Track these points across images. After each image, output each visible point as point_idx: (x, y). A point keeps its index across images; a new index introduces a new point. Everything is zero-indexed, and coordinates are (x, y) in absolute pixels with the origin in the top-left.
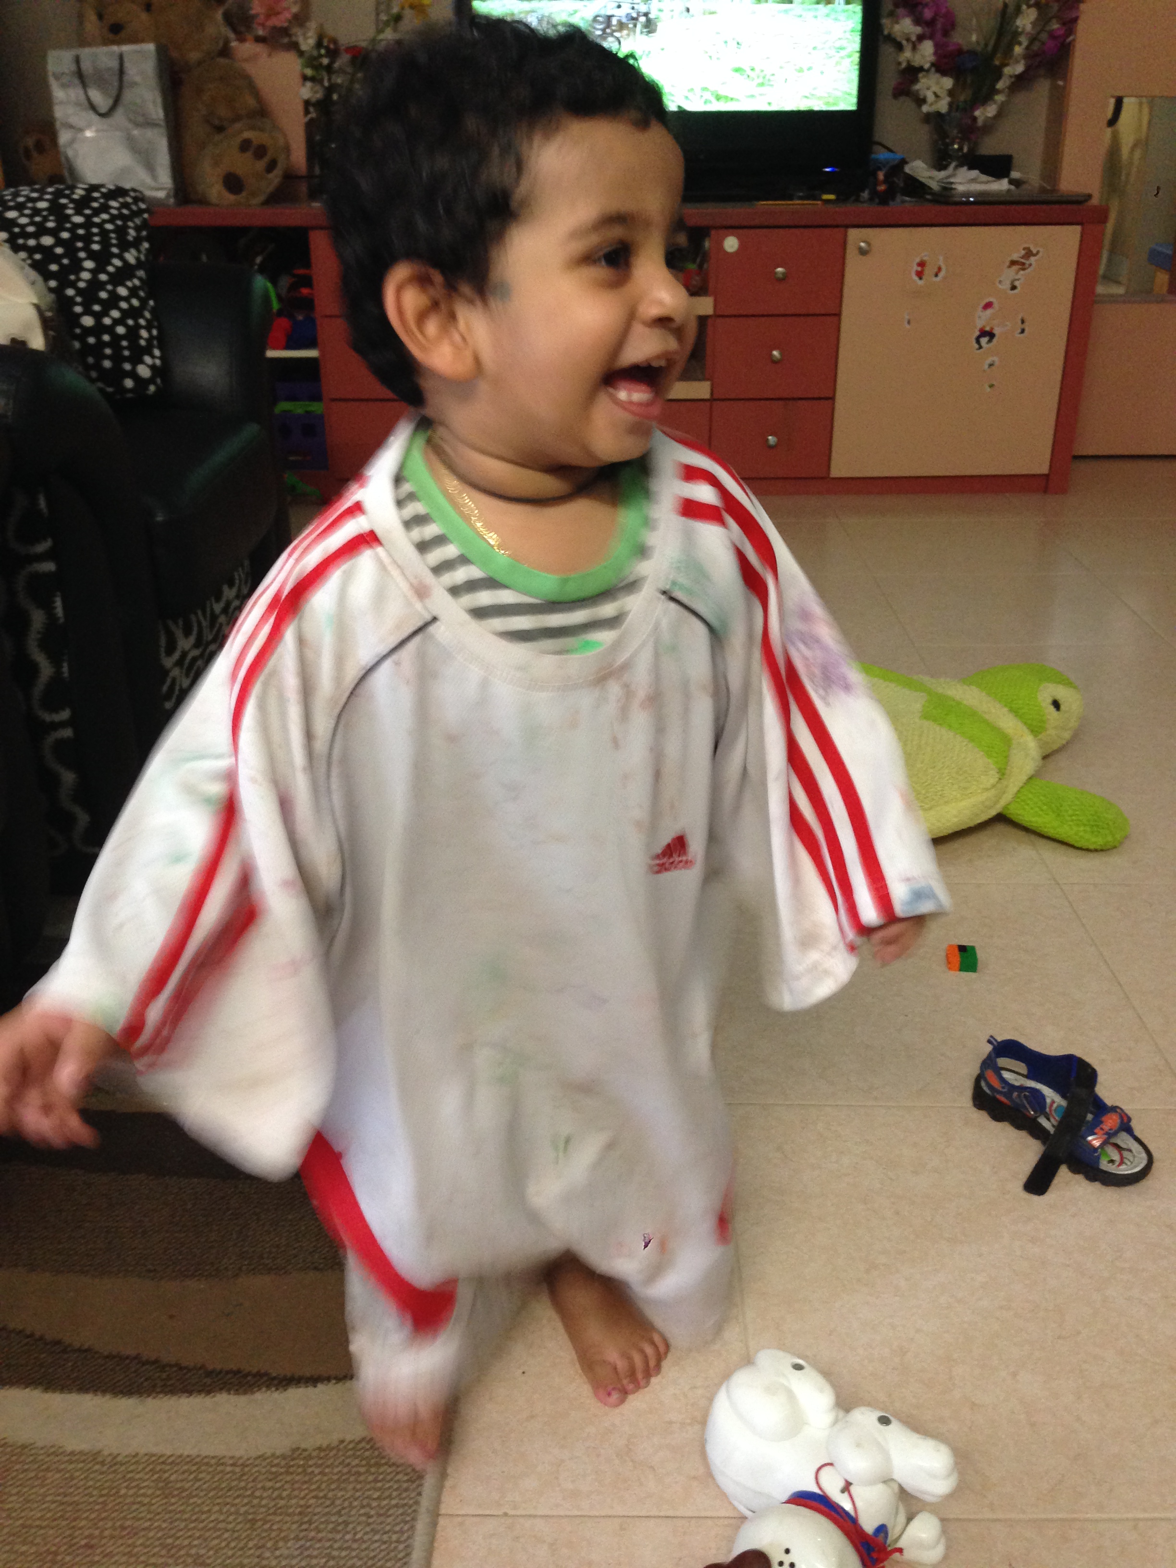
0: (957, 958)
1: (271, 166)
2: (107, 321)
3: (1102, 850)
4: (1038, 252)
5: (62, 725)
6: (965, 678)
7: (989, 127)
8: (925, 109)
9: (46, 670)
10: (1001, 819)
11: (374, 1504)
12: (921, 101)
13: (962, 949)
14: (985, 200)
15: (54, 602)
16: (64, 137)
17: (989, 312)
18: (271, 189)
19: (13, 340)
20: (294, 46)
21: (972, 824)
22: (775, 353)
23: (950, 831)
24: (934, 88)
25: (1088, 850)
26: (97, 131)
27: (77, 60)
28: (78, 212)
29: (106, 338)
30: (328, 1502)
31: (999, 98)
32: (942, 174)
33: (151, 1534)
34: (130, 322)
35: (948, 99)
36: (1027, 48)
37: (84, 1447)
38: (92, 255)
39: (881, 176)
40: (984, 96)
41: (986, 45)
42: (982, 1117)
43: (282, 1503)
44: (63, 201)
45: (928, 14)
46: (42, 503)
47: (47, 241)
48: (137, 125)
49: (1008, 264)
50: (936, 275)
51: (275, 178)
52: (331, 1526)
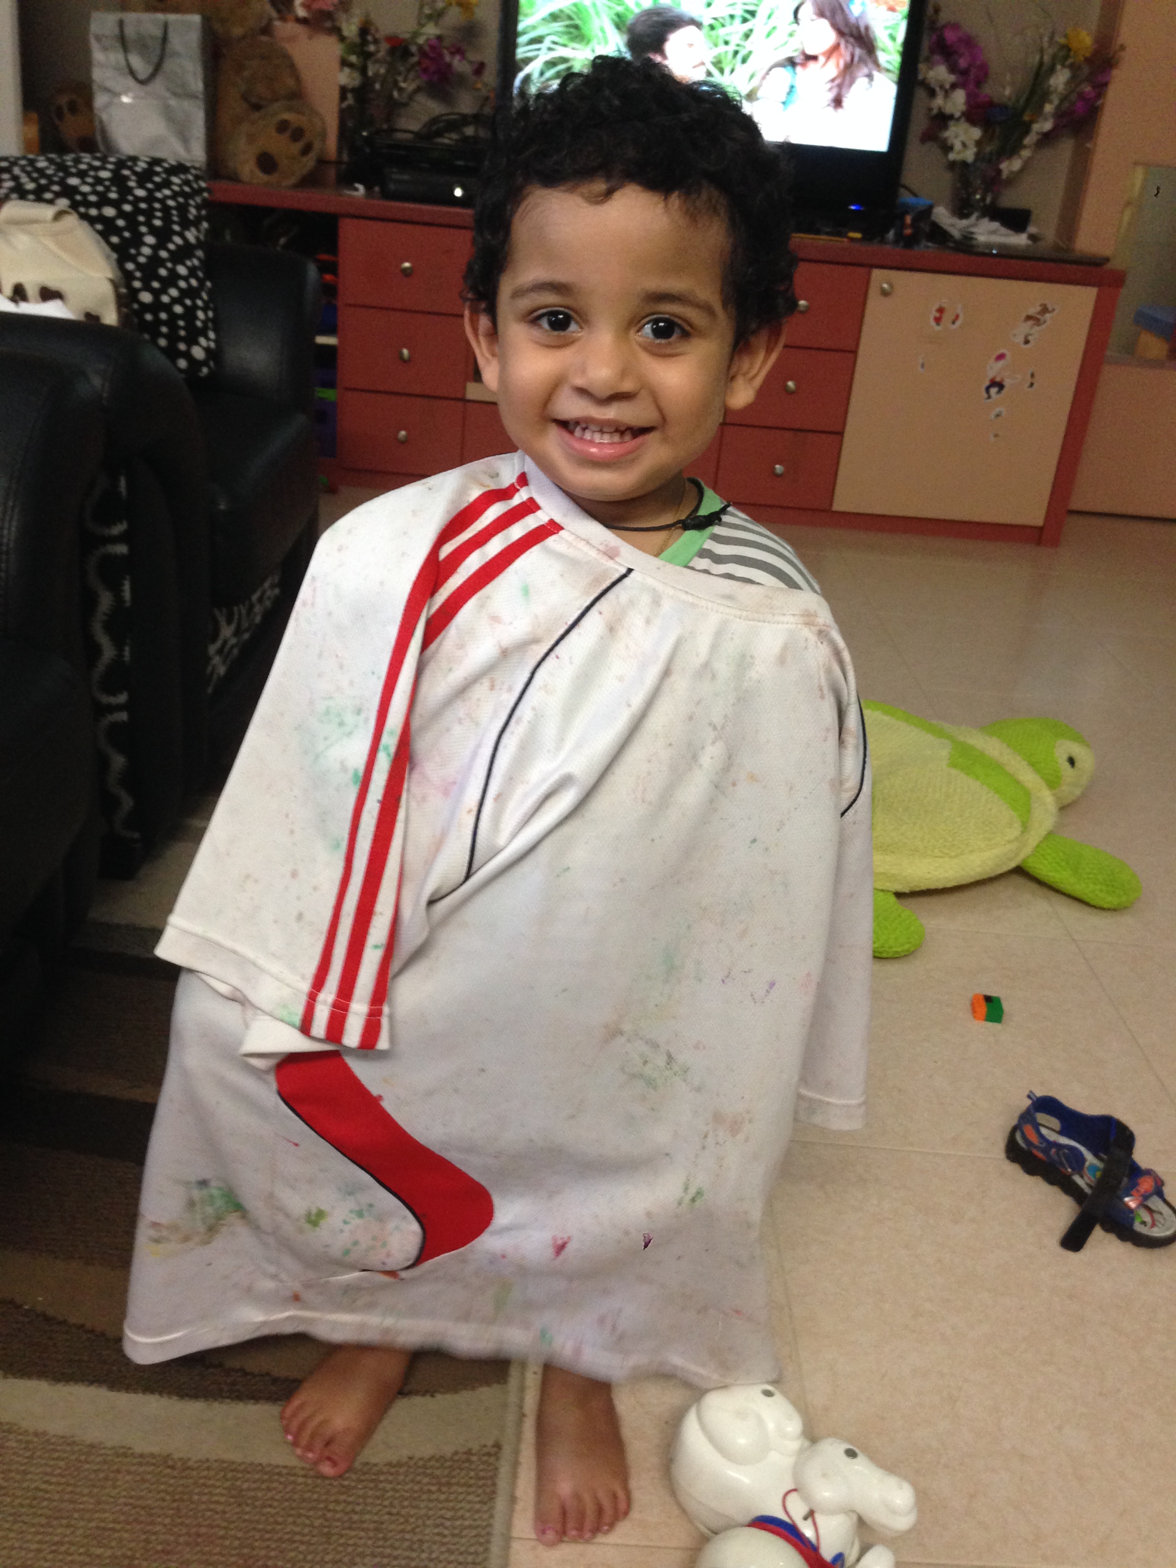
0: (983, 1008)
1: (307, 150)
2: (165, 299)
3: (1115, 910)
4: (1054, 310)
5: (119, 708)
6: (987, 726)
7: (1013, 180)
8: (952, 156)
9: (108, 652)
10: (1020, 871)
11: (448, 1523)
12: (947, 148)
13: (988, 999)
14: (1007, 254)
15: (123, 585)
16: (100, 100)
17: (1001, 363)
18: (304, 172)
19: (88, 315)
20: (336, 31)
21: (992, 875)
22: (790, 384)
23: (972, 880)
24: (962, 137)
25: (1102, 909)
26: (134, 98)
27: (121, 24)
28: (141, 185)
29: (163, 316)
30: (402, 1520)
31: (1026, 153)
32: (964, 223)
33: (227, 1543)
34: (188, 302)
35: (975, 150)
36: (1058, 108)
37: (155, 1450)
38: (153, 231)
39: (908, 219)
40: (1010, 149)
41: (1018, 101)
42: (1014, 1170)
43: (356, 1517)
44: (126, 172)
45: (963, 63)
46: (123, 483)
47: (109, 212)
48: (175, 94)
49: (1023, 318)
50: (953, 323)
51: (309, 162)
52: (407, 1544)
